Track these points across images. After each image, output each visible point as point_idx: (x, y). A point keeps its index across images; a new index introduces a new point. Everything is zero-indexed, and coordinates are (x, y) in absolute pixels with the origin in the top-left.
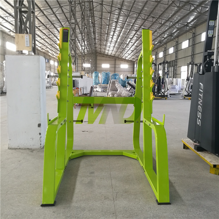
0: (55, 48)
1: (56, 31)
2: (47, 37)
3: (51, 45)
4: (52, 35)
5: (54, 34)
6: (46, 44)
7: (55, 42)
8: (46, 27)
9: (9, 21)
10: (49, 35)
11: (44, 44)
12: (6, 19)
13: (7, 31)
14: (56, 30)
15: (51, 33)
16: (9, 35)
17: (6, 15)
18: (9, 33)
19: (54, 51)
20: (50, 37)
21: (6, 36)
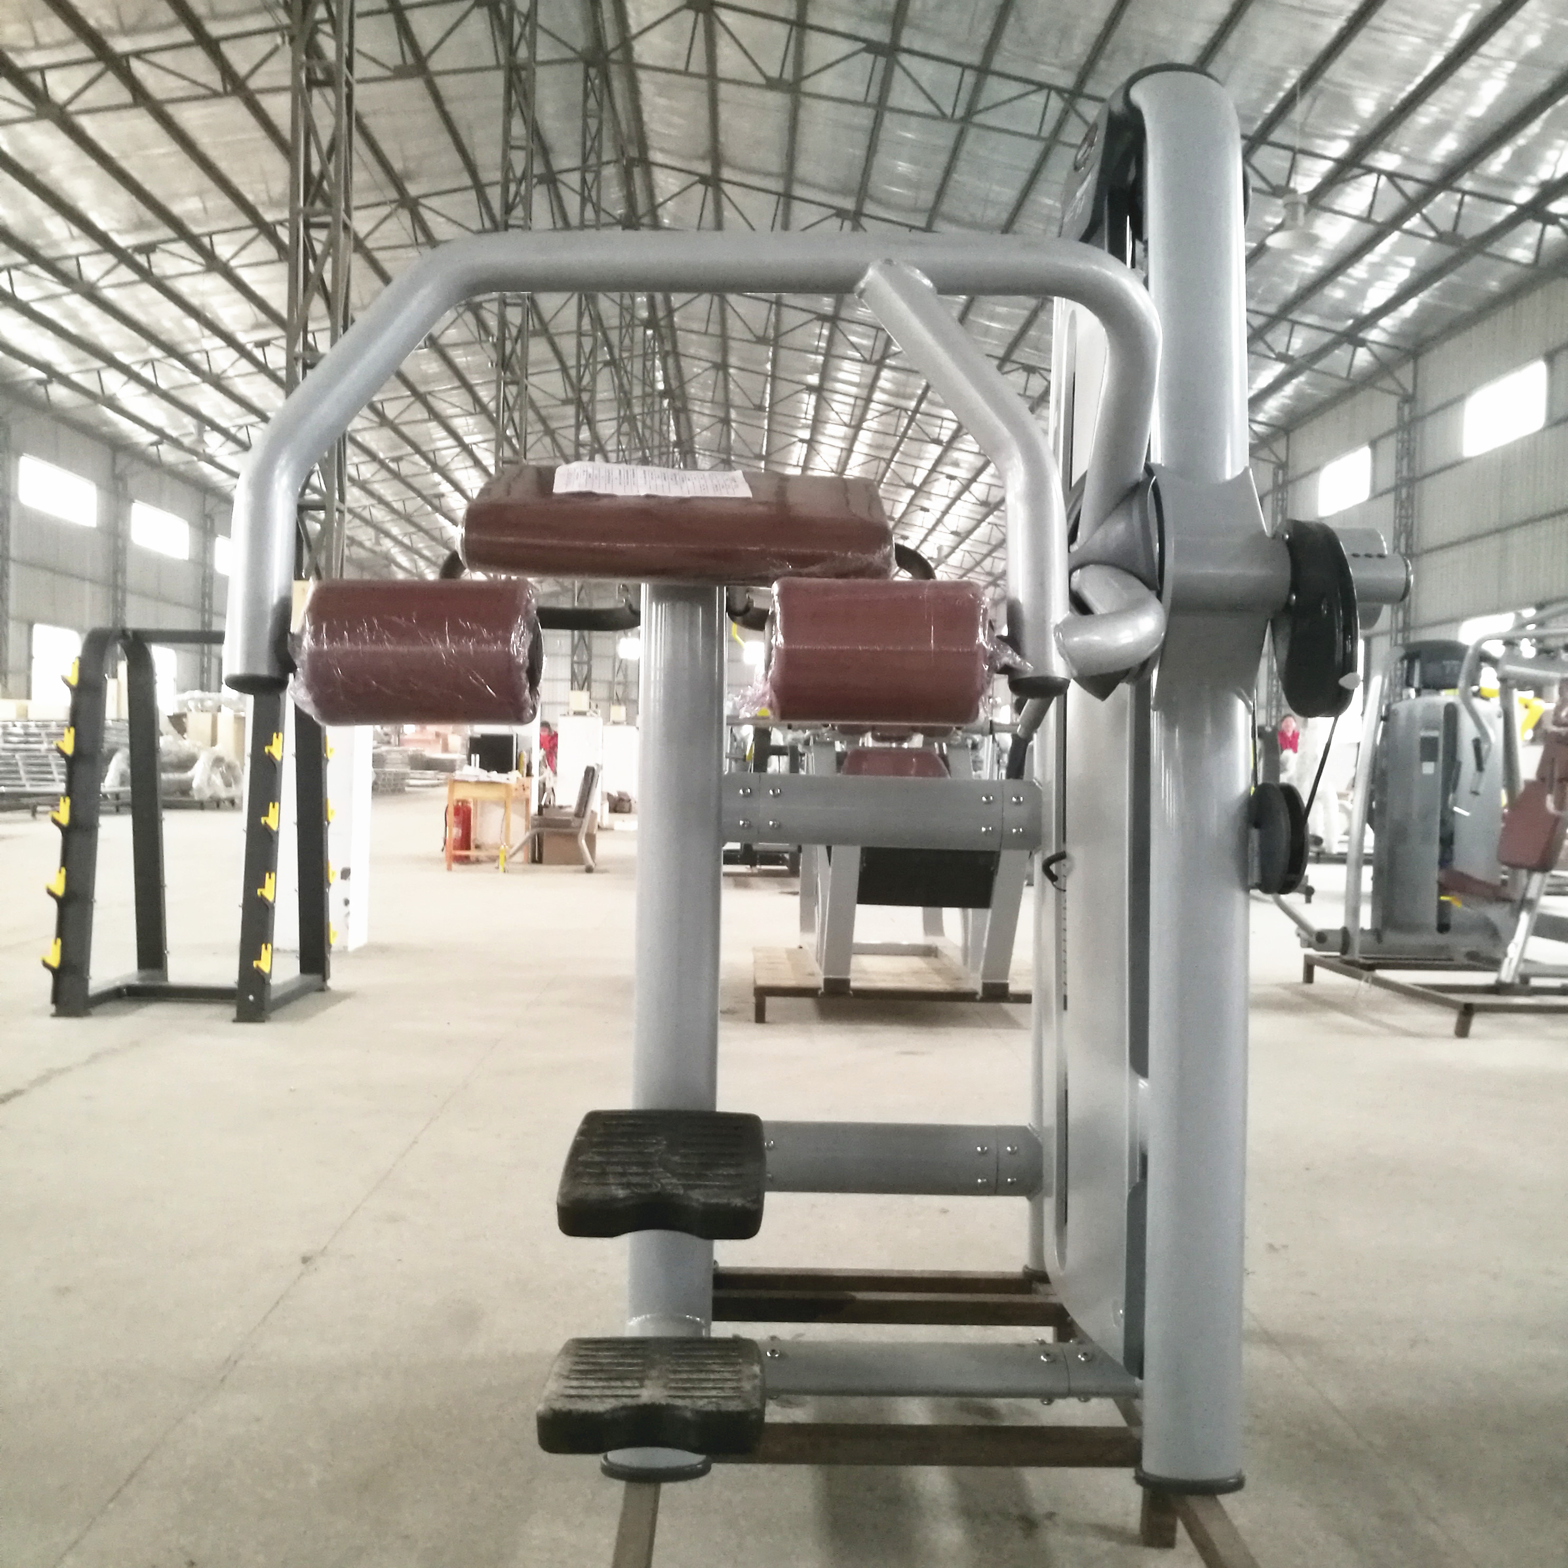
0: (436, 533)
1: (444, 434)
2: (383, 474)
3: (407, 518)
4: (417, 458)
5: (431, 456)
6: (379, 514)
7: (435, 502)
8: (381, 415)
9: (163, 385)
10: (397, 460)
11: (366, 514)
12: (147, 373)
13: (143, 437)
14: (438, 432)
15: (409, 449)
16: (156, 464)
17: (145, 350)
18: (153, 449)
19: (426, 553)
20: (405, 468)
21: (137, 466)
